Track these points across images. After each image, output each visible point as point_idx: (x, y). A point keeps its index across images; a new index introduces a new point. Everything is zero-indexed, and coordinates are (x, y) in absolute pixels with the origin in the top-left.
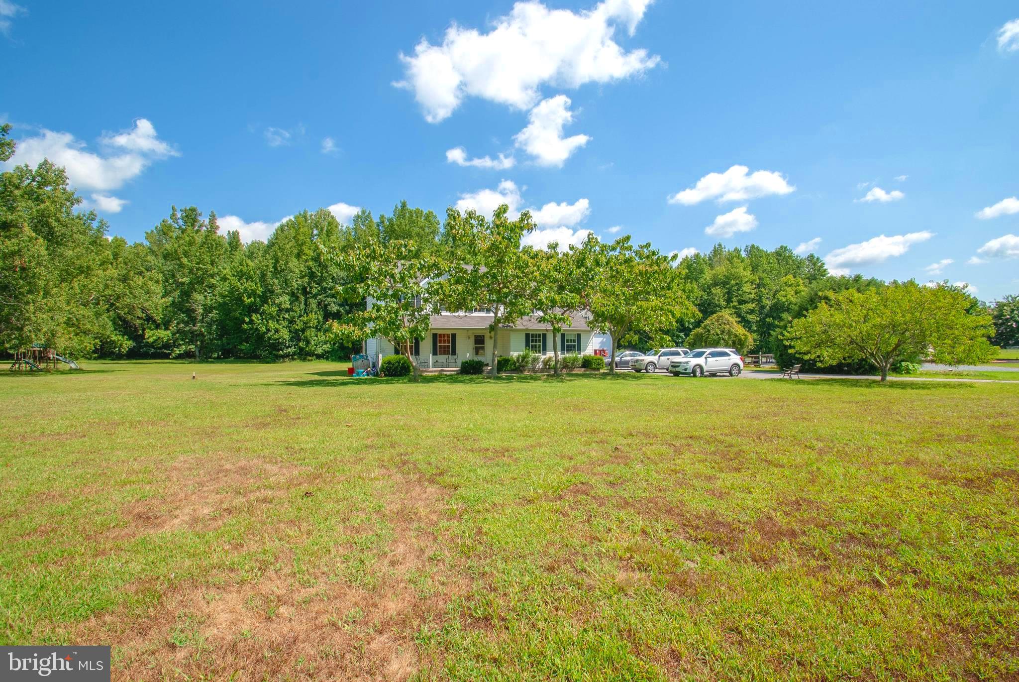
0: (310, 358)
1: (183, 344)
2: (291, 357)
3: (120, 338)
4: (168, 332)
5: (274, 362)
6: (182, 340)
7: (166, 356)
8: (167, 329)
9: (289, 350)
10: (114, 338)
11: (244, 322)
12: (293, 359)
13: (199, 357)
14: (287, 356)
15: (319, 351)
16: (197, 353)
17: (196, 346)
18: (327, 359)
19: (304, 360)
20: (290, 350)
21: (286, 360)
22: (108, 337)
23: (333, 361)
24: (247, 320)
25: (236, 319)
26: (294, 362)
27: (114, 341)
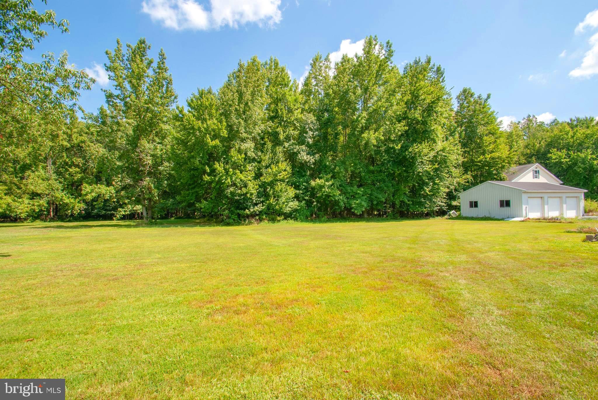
0: (278, 218)
1: (129, 203)
2: (258, 217)
3: (72, 201)
4: (112, 189)
5: (238, 224)
6: (128, 198)
7: (110, 217)
8: (109, 184)
9: (256, 208)
10: (67, 201)
11: (205, 172)
12: (261, 220)
13: (147, 218)
14: (253, 215)
15: (287, 210)
16: (145, 214)
17: (144, 206)
18: (296, 219)
19: (273, 220)
20: (259, 208)
21: (253, 220)
22: (61, 199)
23: (302, 221)
24: (208, 170)
25: (196, 169)
26: (262, 223)
27: (67, 204)
